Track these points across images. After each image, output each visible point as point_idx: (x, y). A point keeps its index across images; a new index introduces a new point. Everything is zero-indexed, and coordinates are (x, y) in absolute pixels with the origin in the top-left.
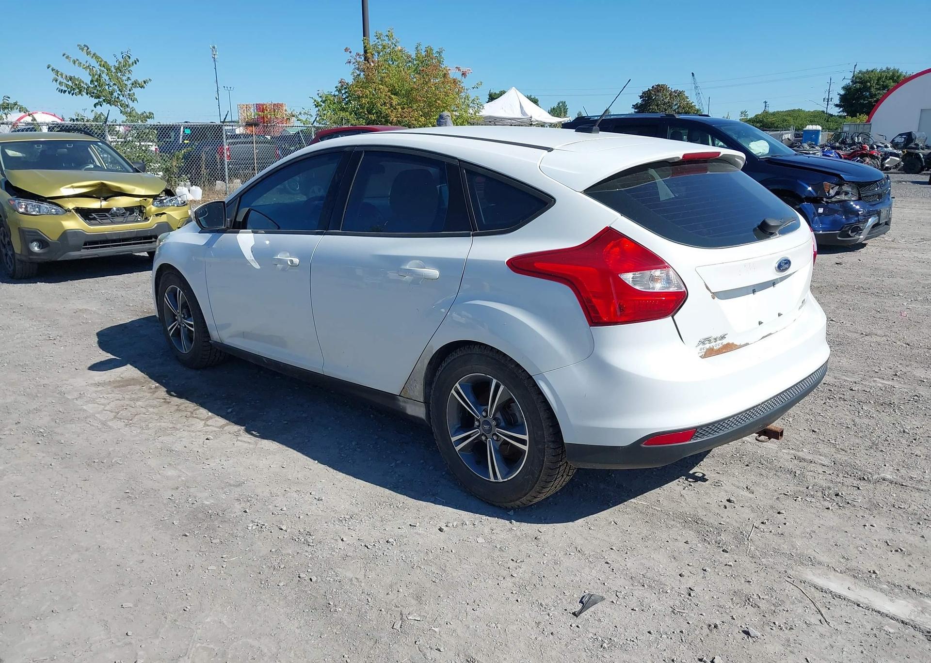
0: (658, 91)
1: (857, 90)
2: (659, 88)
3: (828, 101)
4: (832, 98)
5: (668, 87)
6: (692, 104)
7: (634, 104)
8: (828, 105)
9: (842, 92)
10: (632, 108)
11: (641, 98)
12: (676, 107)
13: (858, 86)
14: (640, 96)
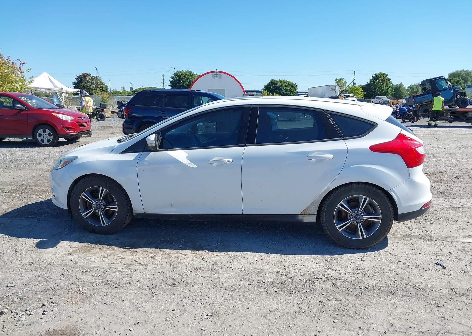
0: (85, 76)
1: (177, 79)
2: (86, 75)
3: (164, 84)
4: (165, 83)
5: (90, 74)
6: (104, 83)
7: (73, 82)
8: (164, 85)
9: (171, 80)
10: (72, 84)
11: (76, 80)
12: (96, 84)
13: (177, 78)
14: (76, 78)
